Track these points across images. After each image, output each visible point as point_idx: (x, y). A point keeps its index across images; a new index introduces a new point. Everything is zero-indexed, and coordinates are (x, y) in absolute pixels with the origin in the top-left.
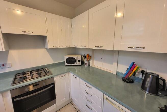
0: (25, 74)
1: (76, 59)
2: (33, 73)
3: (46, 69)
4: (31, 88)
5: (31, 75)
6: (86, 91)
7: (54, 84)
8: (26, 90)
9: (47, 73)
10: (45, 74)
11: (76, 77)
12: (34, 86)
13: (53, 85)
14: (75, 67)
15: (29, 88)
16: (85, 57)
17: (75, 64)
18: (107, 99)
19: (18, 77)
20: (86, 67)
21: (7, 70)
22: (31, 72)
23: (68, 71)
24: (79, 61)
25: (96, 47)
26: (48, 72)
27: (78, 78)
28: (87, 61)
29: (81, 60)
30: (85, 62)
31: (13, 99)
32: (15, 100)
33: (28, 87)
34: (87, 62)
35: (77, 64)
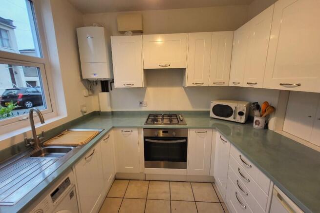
0: (157, 117)
1: (234, 109)
2: (164, 118)
3: (180, 116)
4: (161, 134)
5: (162, 119)
6: (239, 169)
7: (186, 138)
8: (156, 134)
9: (179, 121)
10: (177, 122)
11: (225, 140)
12: (163, 132)
13: (185, 140)
14: (230, 125)
15: (158, 133)
16: (258, 107)
17: (231, 118)
18: (279, 195)
19: (150, 118)
20: (257, 129)
21: (144, 109)
22: (163, 117)
23: (213, 128)
24: (241, 114)
25: (281, 86)
26: (182, 121)
27: (228, 143)
28: (261, 116)
29: (245, 112)
30: (256, 119)
31: (145, 138)
32: (146, 140)
33: (158, 131)
34: (261, 120)
35: (234, 118)
